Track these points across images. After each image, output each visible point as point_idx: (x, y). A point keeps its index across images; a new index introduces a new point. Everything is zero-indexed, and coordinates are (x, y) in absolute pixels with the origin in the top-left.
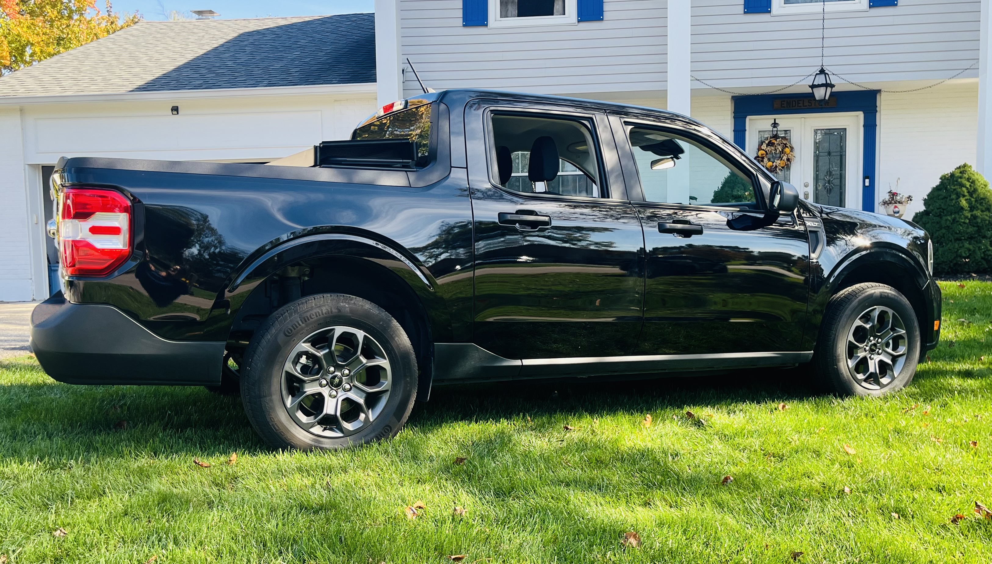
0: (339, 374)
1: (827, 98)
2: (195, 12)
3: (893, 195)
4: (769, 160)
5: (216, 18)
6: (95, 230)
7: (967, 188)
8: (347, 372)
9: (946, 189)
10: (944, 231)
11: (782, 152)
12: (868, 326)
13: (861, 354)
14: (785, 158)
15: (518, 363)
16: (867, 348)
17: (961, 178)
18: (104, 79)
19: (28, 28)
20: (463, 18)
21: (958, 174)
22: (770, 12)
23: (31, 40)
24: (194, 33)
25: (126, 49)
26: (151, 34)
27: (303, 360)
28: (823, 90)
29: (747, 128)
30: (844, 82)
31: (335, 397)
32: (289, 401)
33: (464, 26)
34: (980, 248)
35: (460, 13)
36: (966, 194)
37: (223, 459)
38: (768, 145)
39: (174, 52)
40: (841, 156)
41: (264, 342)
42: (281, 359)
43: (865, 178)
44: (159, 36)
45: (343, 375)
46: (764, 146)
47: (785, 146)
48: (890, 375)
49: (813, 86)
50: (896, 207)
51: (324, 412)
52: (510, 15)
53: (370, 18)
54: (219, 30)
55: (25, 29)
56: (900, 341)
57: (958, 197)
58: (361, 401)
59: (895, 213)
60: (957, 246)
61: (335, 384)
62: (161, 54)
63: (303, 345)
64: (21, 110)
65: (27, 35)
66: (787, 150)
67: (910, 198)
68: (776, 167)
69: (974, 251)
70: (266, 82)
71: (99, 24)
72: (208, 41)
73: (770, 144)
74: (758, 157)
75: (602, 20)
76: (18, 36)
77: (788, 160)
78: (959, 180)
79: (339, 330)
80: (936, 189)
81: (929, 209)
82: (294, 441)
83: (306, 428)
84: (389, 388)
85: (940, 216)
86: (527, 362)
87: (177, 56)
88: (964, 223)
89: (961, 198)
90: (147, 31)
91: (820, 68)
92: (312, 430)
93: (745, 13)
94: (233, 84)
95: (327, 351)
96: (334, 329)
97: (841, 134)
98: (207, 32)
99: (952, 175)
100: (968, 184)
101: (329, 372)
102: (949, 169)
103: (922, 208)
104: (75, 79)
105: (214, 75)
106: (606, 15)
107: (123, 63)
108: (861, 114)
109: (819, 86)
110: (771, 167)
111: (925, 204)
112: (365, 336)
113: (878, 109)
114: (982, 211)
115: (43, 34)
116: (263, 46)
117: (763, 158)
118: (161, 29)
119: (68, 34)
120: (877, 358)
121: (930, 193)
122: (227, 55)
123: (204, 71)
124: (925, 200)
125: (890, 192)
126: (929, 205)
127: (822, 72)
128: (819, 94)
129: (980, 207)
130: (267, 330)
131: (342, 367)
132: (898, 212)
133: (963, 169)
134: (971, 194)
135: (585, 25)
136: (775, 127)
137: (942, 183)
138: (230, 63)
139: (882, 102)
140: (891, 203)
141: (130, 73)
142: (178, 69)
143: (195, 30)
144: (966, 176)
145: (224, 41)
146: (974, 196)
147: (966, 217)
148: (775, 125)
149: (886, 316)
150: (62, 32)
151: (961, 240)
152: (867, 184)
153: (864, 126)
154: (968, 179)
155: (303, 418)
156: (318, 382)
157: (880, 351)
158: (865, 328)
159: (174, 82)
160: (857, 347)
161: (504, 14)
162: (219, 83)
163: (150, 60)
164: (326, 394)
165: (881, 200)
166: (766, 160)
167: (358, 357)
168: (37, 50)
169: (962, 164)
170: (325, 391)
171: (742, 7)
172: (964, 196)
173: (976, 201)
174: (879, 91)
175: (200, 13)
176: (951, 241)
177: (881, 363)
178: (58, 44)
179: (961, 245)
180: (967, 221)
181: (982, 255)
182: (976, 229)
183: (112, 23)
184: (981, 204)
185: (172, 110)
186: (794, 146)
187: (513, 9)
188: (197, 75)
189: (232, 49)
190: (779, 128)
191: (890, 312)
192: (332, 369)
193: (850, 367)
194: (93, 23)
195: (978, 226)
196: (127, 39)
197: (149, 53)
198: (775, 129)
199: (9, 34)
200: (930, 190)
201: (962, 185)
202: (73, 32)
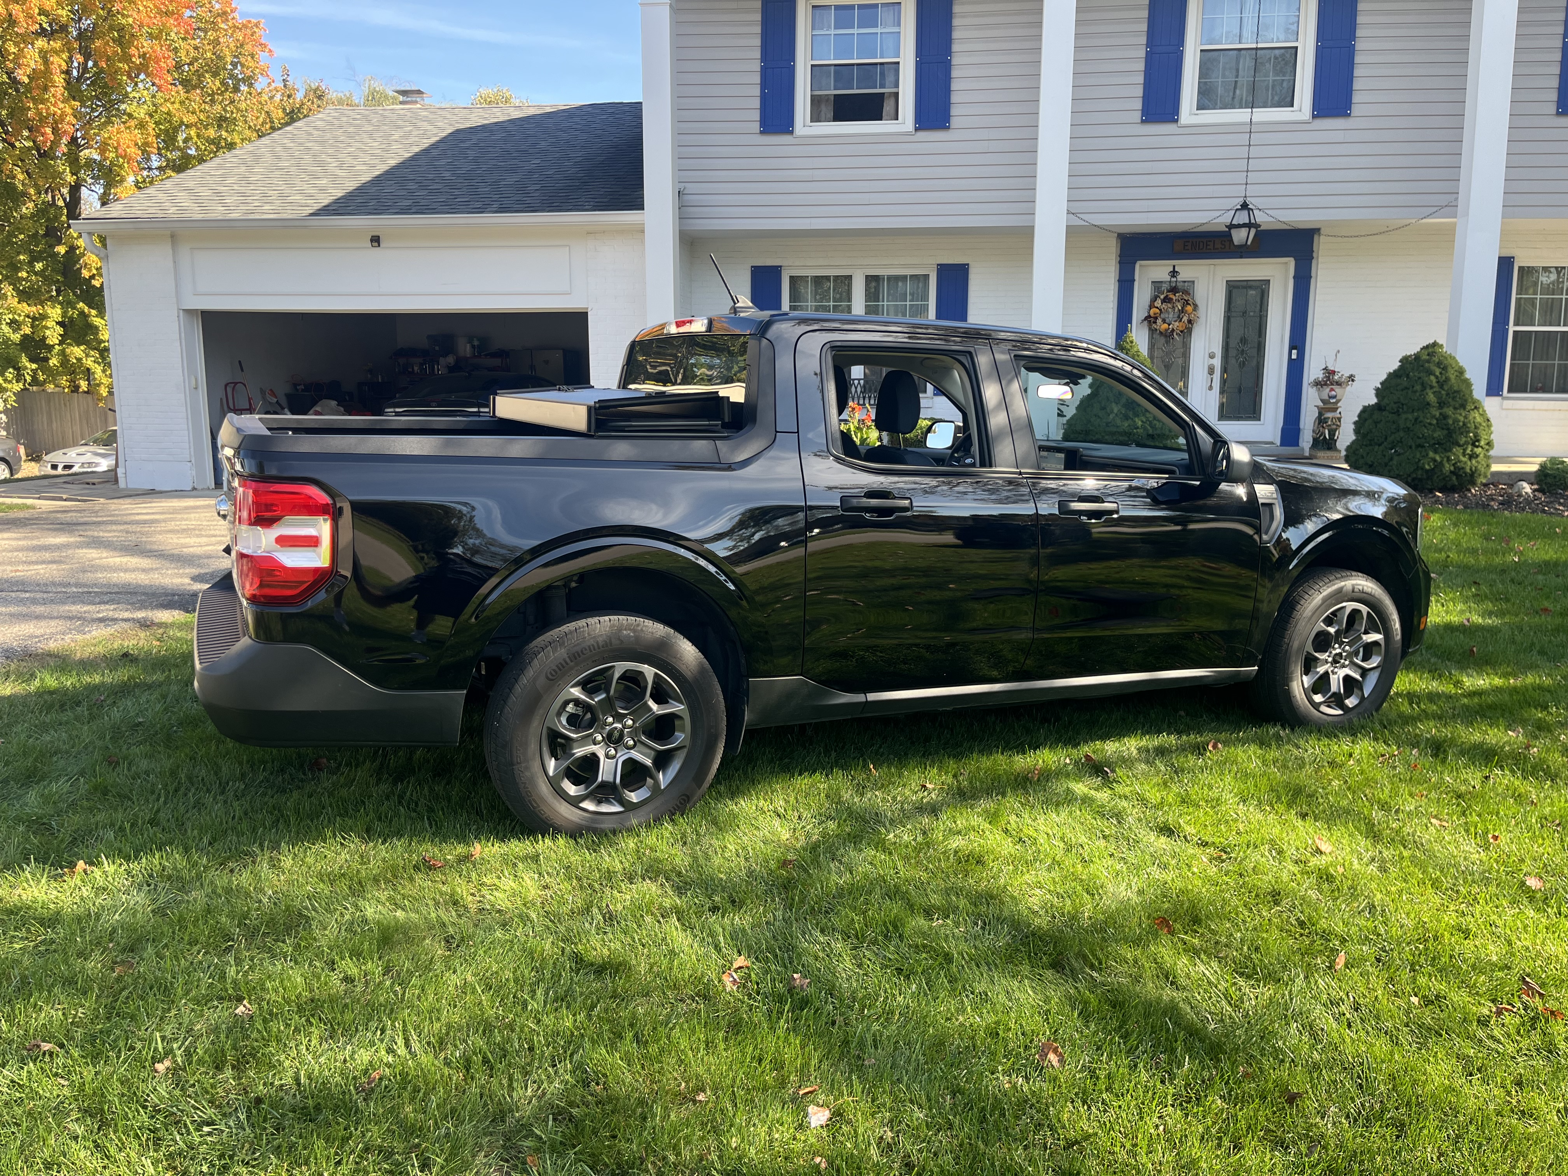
0: (619, 726)
1: (1249, 243)
2: (399, 92)
3: (1329, 373)
4: (1164, 321)
5: (427, 101)
6: (284, 541)
7: (1437, 377)
8: (630, 722)
9: (1408, 376)
10: (1402, 434)
11: (1182, 311)
12: (1332, 630)
13: (1321, 670)
14: (1185, 319)
15: (860, 698)
16: (1330, 659)
17: (1428, 361)
18: (282, 196)
19: (182, 103)
20: (761, 121)
21: (1425, 357)
22: (1177, 121)
23: (185, 120)
24: (399, 127)
25: (309, 149)
26: (341, 127)
27: (570, 708)
28: (1244, 232)
29: (1137, 277)
30: (1272, 219)
31: (613, 757)
32: (552, 765)
33: (761, 132)
34: (1449, 459)
35: (756, 115)
36: (1435, 384)
37: (461, 849)
38: (1163, 301)
39: (372, 155)
40: (1261, 317)
41: (518, 689)
42: (541, 711)
43: (1291, 348)
44: (351, 129)
45: (624, 727)
46: (1158, 303)
47: (1187, 303)
48: (1357, 696)
49: (1231, 226)
50: (1332, 390)
51: (600, 779)
52: (823, 118)
53: (635, 111)
54: (430, 122)
55: (177, 106)
56: (1374, 649)
57: (1424, 388)
58: (649, 762)
59: (1330, 397)
60: (1418, 455)
61: (614, 740)
62: (355, 157)
63: (573, 690)
64: (173, 236)
65: (179, 114)
66: (1189, 308)
67: (1351, 378)
68: (1173, 330)
69: (1441, 462)
70: (496, 205)
71: (271, 98)
72: (417, 139)
73: (1166, 300)
74: (1149, 316)
75: (948, 128)
76: (167, 114)
77: (1190, 321)
78: (1427, 365)
79: (621, 667)
80: (1393, 376)
81: (1383, 403)
82: (558, 822)
83: (574, 802)
84: (687, 744)
85: (1397, 413)
86: (873, 697)
87: (377, 161)
88: (1430, 424)
89: (1428, 390)
90: (336, 122)
91: (1241, 200)
92: (582, 805)
93: (1143, 121)
94: (451, 207)
95: (603, 696)
96: (613, 667)
97: (1262, 288)
98: (414, 125)
99: (1417, 356)
100: (1437, 372)
101: (605, 724)
102: (1413, 349)
103: (1373, 401)
104: (243, 195)
105: (425, 193)
106: (955, 122)
107: (305, 171)
108: (1291, 262)
109: (1239, 226)
110: (1166, 330)
111: (1377, 395)
112: (656, 674)
113: (1315, 255)
114: (1455, 408)
115: (201, 111)
116: (490, 149)
117: (1156, 318)
118: (354, 119)
119: (232, 113)
120: (1342, 673)
121: (1386, 380)
122: (443, 162)
123: (412, 186)
124: (1377, 390)
125: (1325, 369)
126: (1383, 398)
127: (1245, 206)
128: (1240, 236)
129: (1452, 403)
130: (522, 670)
131: (625, 716)
132: (1335, 397)
133: (1432, 349)
134: (1441, 385)
135: (923, 135)
136: (1173, 276)
137: (1401, 368)
138: (447, 174)
139: (1322, 246)
140: (1326, 384)
141: (315, 186)
142: (377, 181)
143: (400, 123)
144: (1436, 359)
145: (437, 139)
146: (1446, 387)
147: (1434, 417)
148: (1174, 273)
149: (1357, 617)
150: (225, 110)
151: (1423, 447)
152: (1294, 356)
153: (1294, 277)
154: (1439, 364)
155: (572, 790)
156: (590, 739)
157: (1347, 663)
158: (1329, 633)
159: (373, 203)
160: (1317, 659)
161: (816, 117)
162: (434, 206)
163: (340, 167)
164: (601, 755)
165: (1312, 379)
166: (1159, 321)
167: (646, 703)
168: (193, 133)
169: (1432, 341)
170: (600, 751)
171: (1139, 114)
172: (1432, 387)
173: (1448, 394)
174: (1317, 231)
175: (404, 93)
176: (1411, 447)
177: (1347, 678)
178: (220, 127)
179: (1424, 453)
180: (1435, 422)
181: (1452, 468)
182: (1445, 432)
183: (289, 96)
184: (1454, 398)
185: (372, 241)
186: (1198, 302)
187: (828, 110)
188: (404, 193)
189: (449, 152)
190: (1180, 278)
191: (1364, 609)
192: (610, 720)
193: (1306, 686)
194: (265, 97)
195: (1448, 429)
196: (310, 134)
197: (340, 156)
198: (1174, 279)
199: (156, 112)
200: (1384, 377)
201: (1430, 373)
202: (238, 110)
